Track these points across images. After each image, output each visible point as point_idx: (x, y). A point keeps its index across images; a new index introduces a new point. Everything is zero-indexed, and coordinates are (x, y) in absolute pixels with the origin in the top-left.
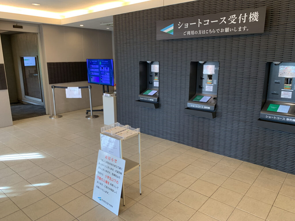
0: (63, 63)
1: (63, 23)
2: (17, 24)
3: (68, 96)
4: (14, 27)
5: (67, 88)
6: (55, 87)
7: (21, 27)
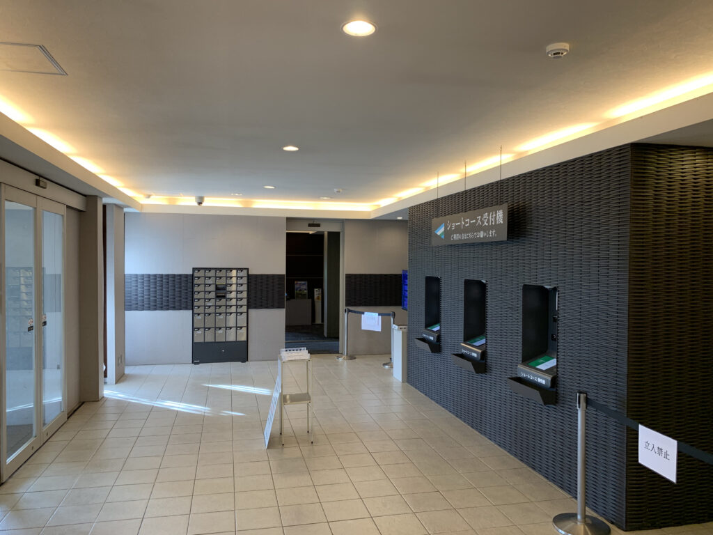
0: (371, 275)
1: (372, 217)
2: (314, 223)
3: (365, 327)
4: (310, 225)
5: (363, 313)
6: (349, 311)
7: (318, 225)
